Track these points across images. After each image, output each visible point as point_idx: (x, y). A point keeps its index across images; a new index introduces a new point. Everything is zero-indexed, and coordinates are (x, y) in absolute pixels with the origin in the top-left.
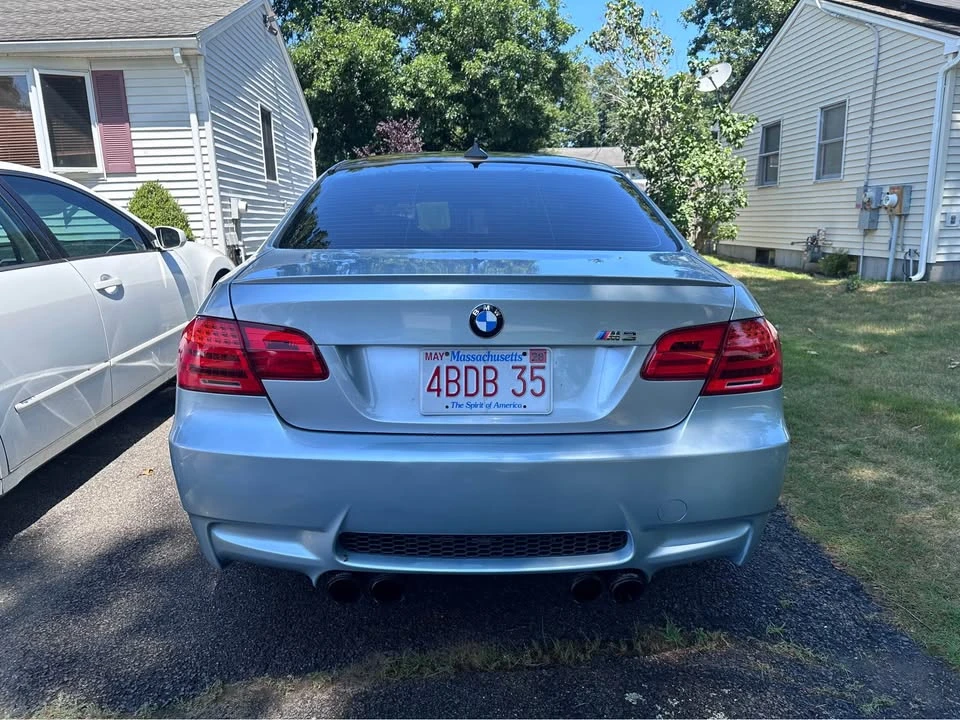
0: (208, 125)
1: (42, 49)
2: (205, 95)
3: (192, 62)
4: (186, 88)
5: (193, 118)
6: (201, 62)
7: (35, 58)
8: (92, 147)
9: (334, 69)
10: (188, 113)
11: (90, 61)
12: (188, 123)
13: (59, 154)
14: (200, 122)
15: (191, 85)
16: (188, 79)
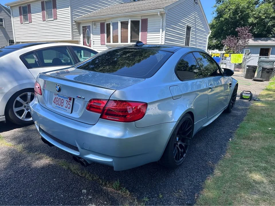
0: (164, 32)
1: (131, 14)
2: (165, 24)
3: (163, 15)
4: (161, 22)
5: (161, 30)
6: (165, 15)
7: (130, 16)
8: (139, 38)
9: (231, 11)
10: (160, 29)
11: (142, 16)
12: (159, 31)
13: (132, 40)
14: (162, 31)
15: (162, 21)
16: (161, 20)
